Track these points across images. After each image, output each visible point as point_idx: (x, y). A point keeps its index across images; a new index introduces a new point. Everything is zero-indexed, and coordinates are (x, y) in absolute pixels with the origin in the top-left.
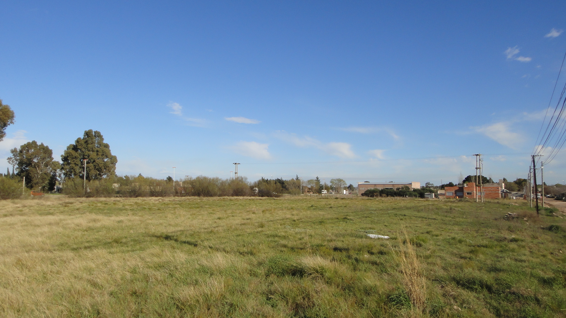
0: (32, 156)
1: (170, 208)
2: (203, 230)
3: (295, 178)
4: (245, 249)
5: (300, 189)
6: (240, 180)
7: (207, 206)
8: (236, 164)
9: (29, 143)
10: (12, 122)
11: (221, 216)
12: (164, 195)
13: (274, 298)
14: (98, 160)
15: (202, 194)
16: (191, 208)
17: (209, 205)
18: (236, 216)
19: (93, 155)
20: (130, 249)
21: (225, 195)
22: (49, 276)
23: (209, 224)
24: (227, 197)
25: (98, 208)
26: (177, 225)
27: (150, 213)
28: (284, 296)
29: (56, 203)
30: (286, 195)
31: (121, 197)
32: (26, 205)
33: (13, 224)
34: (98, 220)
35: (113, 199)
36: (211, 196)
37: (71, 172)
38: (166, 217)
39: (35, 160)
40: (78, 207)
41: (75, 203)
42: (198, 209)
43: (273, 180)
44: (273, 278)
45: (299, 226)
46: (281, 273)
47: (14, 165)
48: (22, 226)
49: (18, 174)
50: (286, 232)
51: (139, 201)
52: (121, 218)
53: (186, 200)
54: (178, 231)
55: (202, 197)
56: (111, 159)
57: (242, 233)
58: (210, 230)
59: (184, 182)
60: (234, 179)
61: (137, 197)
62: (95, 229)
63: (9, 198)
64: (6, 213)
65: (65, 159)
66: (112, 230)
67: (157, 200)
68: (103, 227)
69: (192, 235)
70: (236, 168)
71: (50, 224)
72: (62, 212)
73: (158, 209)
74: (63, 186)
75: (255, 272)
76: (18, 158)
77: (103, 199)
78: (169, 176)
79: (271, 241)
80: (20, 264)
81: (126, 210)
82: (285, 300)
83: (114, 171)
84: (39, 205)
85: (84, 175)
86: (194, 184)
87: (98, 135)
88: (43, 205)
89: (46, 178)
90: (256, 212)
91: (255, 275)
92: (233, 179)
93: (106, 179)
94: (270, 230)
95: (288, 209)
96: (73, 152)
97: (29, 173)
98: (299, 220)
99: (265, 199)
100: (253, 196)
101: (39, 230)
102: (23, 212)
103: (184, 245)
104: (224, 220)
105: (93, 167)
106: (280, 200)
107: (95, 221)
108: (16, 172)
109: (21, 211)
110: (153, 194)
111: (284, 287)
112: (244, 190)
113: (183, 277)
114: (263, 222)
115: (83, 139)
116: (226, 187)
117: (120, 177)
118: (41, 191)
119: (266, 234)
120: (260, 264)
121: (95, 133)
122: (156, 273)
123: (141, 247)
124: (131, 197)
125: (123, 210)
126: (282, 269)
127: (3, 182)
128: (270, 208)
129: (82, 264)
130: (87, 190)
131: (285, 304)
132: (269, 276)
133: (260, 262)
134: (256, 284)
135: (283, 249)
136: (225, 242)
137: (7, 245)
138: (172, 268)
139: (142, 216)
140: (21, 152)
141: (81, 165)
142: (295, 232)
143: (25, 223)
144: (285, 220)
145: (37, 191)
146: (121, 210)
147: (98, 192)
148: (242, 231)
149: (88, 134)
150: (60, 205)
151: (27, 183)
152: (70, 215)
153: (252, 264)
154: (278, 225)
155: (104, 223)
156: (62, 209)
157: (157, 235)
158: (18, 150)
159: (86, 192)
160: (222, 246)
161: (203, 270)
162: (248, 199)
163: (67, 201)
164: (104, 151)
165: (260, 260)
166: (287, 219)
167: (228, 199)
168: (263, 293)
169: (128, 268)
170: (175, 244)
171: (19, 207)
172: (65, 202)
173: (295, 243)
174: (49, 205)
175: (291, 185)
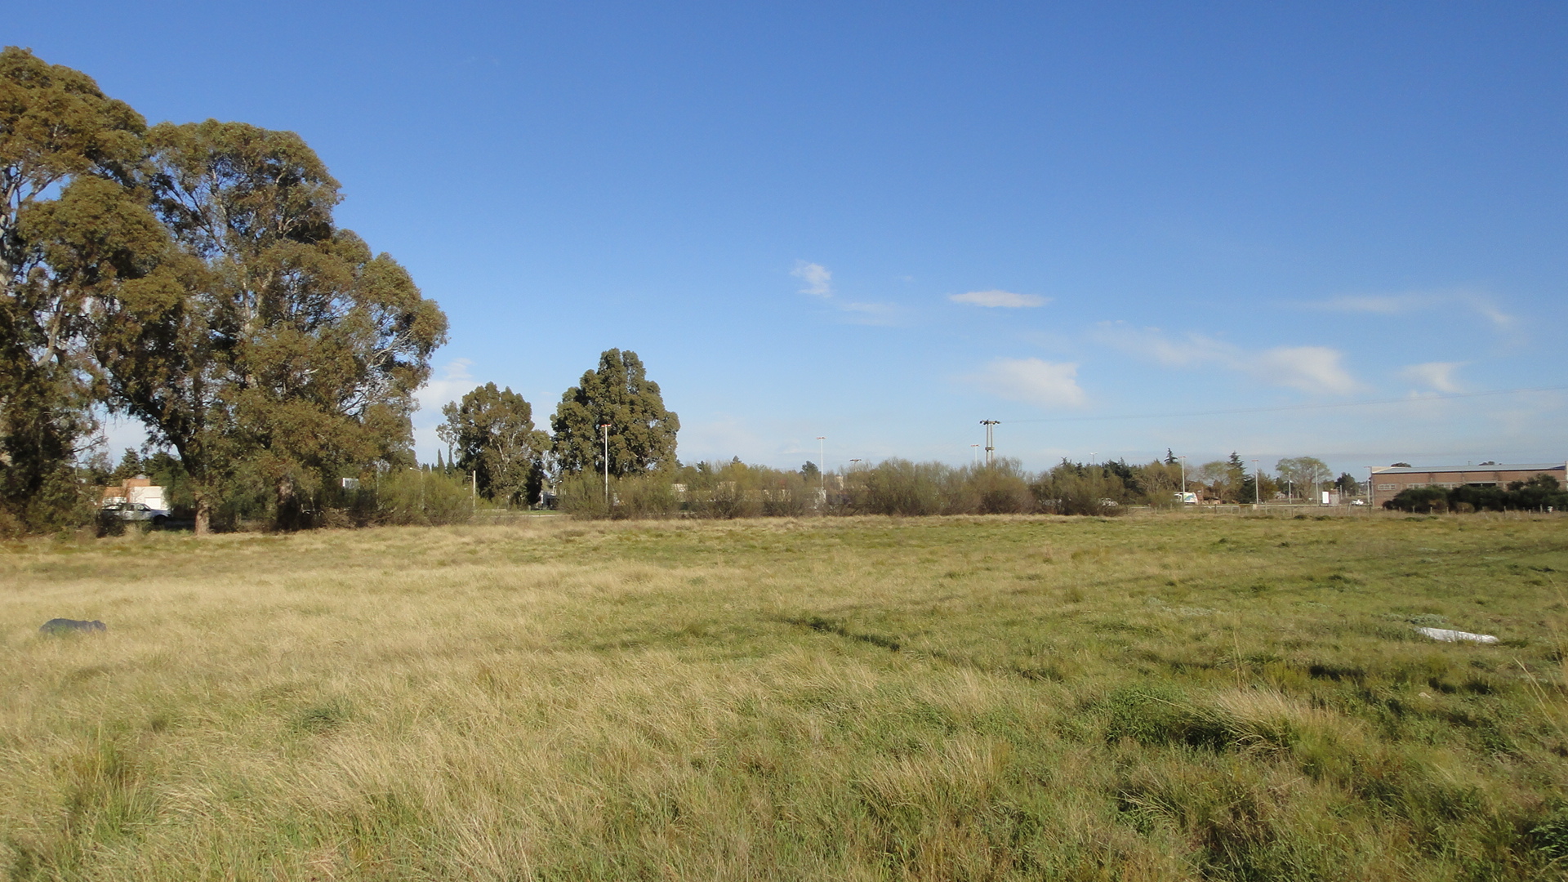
0: (490, 422)
1: (816, 546)
2: (909, 607)
3: (1163, 459)
4: (1034, 663)
6: (1001, 470)
7: (913, 542)
8: (987, 423)
9: (479, 389)
10: (443, 341)
11: (955, 568)
12: (799, 512)
13: (1142, 806)
14: (634, 425)
15: (898, 510)
16: (870, 546)
17: (919, 538)
18: (998, 569)
19: (622, 412)
20: (728, 651)
21: (959, 512)
22: (549, 712)
23: (926, 591)
24: (967, 516)
25: (640, 546)
26: (838, 592)
27: (768, 560)
28: (1172, 803)
29: (546, 532)
30: (1137, 510)
31: (692, 517)
32: (483, 538)
33: (461, 584)
34: (646, 575)
35: (674, 522)
36: (923, 513)
37: (575, 457)
38: (809, 571)
39: (495, 431)
40: (595, 543)
41: (589, 532)
42: (889, 550)
44: (1128, 747)
45: (1188, 599)
46: (1152, 735)
47: (452, 444)
48: (479, 589)
49: (460, 464)
50: (1150, 616)
51: (738, 529)
52: (699, 572)
53: (856, 525)
54: (844, 608)
55: (897, 518)
56: (665, 421)
57: (1019, 615)
58: (929, 607)
59: (850, 477)
60: (984, 465)
61: (731, 517)
62: (642, 598)
64: (443, 558)
65: (560, 425)
66: (681, 603)
67: (782, 526)
68: (658, 595)
69: (881, 620)
70: (989, 435)
71: (539, 585)
72: (561, 556)
73: (787, 550)
74: (558, 492)
75: (1074, 728)
76: (459, 426)
77: (651, 523)
78: (808, 462)
79: (1109, 642)
80: (487, 679)
81: (710, 550)
82: (1176, 814)
83: (671, 453)
84: (509, 538)
85: (604, 463)
86: (875, 481)
87: (632, 361)
88: (520, 539)
89: (521, 472)
90: (1054, 558)
91: (1074, 736)
92: (980, 464)
93: (654, 474)
94: (1101, 610)
95: (1149, 550)
96: (577, 407)
97: (484, 462)
98: (1187, 581)
99: (1077, 522)
100: (1040, 512)
101: (516, 600)
102: (480, 554)
103: (864, 644)
104: (965, 581)
105: (623, 444)
106: (1122, 523)
107: (638, 577)
108: (455, 461)
109: (473, 552)
110: (770, 510)
111: (1171, 776)
112: (1015, 496)
113: (874, 732)
114: (1079, 588)
115: (598, 373)
116: (962, 489)
117: (688, 467)
118: (511, 503)
119: (1090, 620)
120: (1085, 706)
121: (624, 356)
122: (803, 717)
123: (755, 648)
124: (717, 517)
125: (702, 551)
126: (1156, 724)
127: (430, 482)
128: (1094, 547)
129: (621, 686)
130: (613, 502)
131: (1177, 824)
132: (1118, 742)
133: (1084, 700)
134: (1080, 762)
135: (1146, 665)
136: (973, 639)
137: (453, 632)
138: (843, 707)
139: (748, 567)
140: (465, 410)
141: (597, 439)
142: (1179, 617)
143: (485, 583)
144: (1143, 582)
145: (504, 506)
146: (695, 552)
147: (639, 507)
148: (1018, 612)
149: (608, 359)
150: (555, 540)
151: (481, 486)
152: (580, 563)
153: (1061, 705)
154: (1122, 596)
155: (660, 584)
156: (560, 548)
157: (792, 617)
158: (458, 408)
159: (611, 506)
160: (969, 652)
161: (928, 716)
162: (1025, 521)
163: (570, 528)
164: (646, 400)
165: (1083, 696)
166: (1149, 578)
167: (970, 523)
168: (1107, 790)
169: (732, 701)
170: (840, 642)
171: (468, 544)
172: (565, 532)
173: (1182, 649)
174: (532, 540)
175: (1153, 481)
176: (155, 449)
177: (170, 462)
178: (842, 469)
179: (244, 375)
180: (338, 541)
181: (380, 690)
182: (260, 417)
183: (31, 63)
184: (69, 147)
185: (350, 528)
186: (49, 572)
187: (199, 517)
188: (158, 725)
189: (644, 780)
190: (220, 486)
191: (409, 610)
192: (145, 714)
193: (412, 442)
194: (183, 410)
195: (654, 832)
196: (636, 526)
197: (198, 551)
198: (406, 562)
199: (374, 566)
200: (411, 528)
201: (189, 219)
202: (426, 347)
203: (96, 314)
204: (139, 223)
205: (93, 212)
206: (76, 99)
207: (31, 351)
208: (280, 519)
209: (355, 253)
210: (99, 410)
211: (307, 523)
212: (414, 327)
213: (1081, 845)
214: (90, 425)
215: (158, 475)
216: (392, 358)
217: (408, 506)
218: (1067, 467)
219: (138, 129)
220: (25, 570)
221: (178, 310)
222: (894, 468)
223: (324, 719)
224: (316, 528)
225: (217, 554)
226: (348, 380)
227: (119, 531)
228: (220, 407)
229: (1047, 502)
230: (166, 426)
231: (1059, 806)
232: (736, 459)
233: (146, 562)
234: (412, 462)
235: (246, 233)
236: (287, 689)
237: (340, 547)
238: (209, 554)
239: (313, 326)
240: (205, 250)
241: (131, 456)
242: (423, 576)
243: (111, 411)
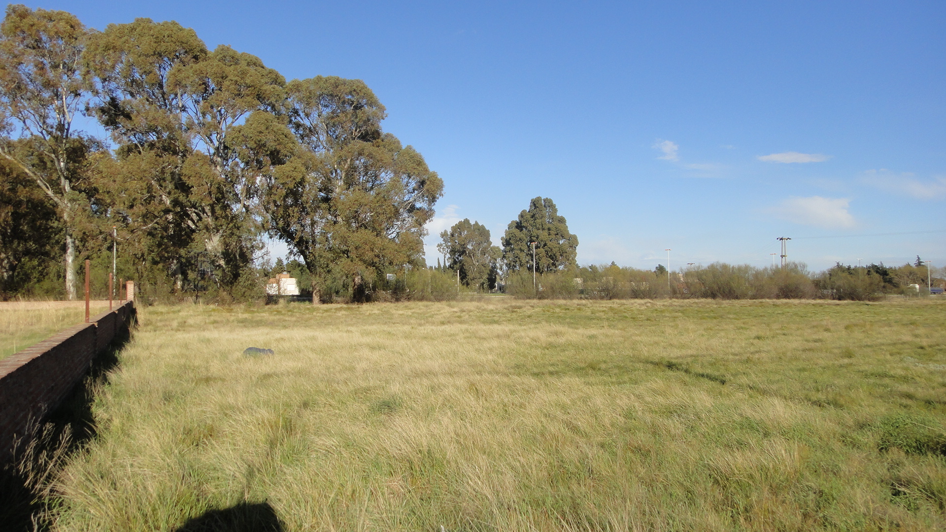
0: (467, 241)
1: (666, 317)
2: (731, 357)
3: (913, 263)
4: (821, 396)
5: (927, 284)
6: (792, 270)
7: (731, 316)
8: (782, 239)
9: (460, 222)
10: (441, 195)
11: (761, 333)
12: (655, 296)
13: (909, 494)
14: (550, 243)
15: (720, 295)
16: (701, 318)
17: (735, 314)
18: (791, 334)
19: (543, 235)
20: (614, 380)
21: (762, 298)
22: (510, 410)
23: (742, 347)
24: (768, 300)
25: (556, 315)
26: (682, 346)
27: (635, 325)
28: (933, 493)
29: (500, 306)
30: (893, 298)
31: (587, 298)
32: (465, 309)
33: (454, 335)
34: (561, 333)
35: (576, 301)
36: (737, 298)
37: (516, 262)
38: (663, 333)
39: (470, 247)
40: (529, 313)
41: (525, 307)
42: (715, 321)
43: (862, 267)
44: (895, 454)
45: (935, 358)
46: (914, 447)
47: (445, 254)
48: (465, 338)
49: (450, 266)
50: (906, 369)
51: (615, 306)
52: (593, 331)
53: (692, 305)
54: (687, 356)
55: (719, 300)
56: (569, 240)
57: (808, 365)
58: (745, 357)
59: (687, 274)
60: (780, 266)
61: (610, 299)
62: (559, 346)
63: (442, 300)
64: (443, 320)
65: (507, 243)
66: (583, 350)
67: (643, 305)
68: (569, 345)
69: (712, 364)
70: (783, 247)
71: (498, 336)
72: (509, 320)
73: (648, 320)
74: (506, 283)
75: (854, 439)
76: (449, 244)
77: (561, 302)
78: (659, 265)
79: (875, 385)
80: (474, 388)
81: (599, 319)
82: (936, 501)
83: (573, 259)
84: (479, 309)
85: (533, 265)
86: (704, 277)
87: (549, 204)
88: (484, 310)
89: (485, 271)
90: (832, 328)
91: (854, 445)
92: (777, 266)
93: (562, 272)
94: (868, 363)
95: (903, 325)
96: (517, 232)
97: (463, 265)
98: (934, 346)
99: (847, 305)
100: (820, 298)
101: (486, 345)
102: (463, 319)
103: (702, 379)
104: (768, 342)
105: (544, 253)
106: (883, 306)
107: (556, 334)
108: (448, 264)
109: (459, 317)
110: (636, 294)
111: (931, 475)
112: (802, 287)
113: (713, 434)
114: (851, 348)
115: (529, 212)
116: (764, 282)
117: (583, 268)
118: (480, 289)
119: (861, 369)
120: (861, 426)
121: (544, 201)
122: (666, 422)
123: (630, 379)
124: (602, 298)
125: (594, 319)
126: (917, 440)
127: (434, 277)
128: (861, 321)
129: (551, 397)
130: (538, 289)
131: (937, 507)
132: (887, 451)
133: (861, 422)
134: (860, 463)
135: (905, 401)
136: (777, 379)
137: (453, 362)
138: (692, 416)
139: (623, 329)
140: (452, 235)
141: (529, 251)
142: (929, 371)
143: (468, 335)
144: (900, 346)
145: (475, 290)
146: (590, 320)
147: (554, 291)
148: (807, 363)
149: (535, 204)
150: (505, 311)
151: (462, 279)
152: (520, 325)
153: (844, 425)
154: (884, 355)
155: (570, 338)
156: (509, 315)
157: (654, 361)
158: (449, 233)
159: (537, 291)
160: (774, 387)
161: (749, 425)
162: (809, 303)
163: (514, 304)
164: (558, 228)
165: (860, 418)
166: (904, 343)
167: (770, 304)
168: (882, 481)
169: (619, 409)
170: (687, 378)
171: (456, 312)
172: (511, 306)
173: (933, 392)
174: (492, 310)
175: (906, 278)
176: (292, 258)
177: (299, 265)
178: (681, 270)
179: (336, 217)
180: (385, 309)
181: (416, 392)
182: (344, 240)
183: (231, 53)
184: (248, 95)
185: (391, 302)
186: (244, 323)
187: (314, 295)
188: (305, 405)
189: (570, 453)
190: (325, 278)
191: (427, 349)
192: (297, 400)
193: (424, 253)
194: (306, 237)
195: (579, 483)
196: (553, 304)
197: (315, 314)
198: (423, 321)
199: (406, 324)
200: (425, 303)
201: (308, 131)
202: (433, 200)
203: (263, 185)
204: (283, 134)
205: (259, 130)
206: (252, 70)
207: (233, 206)
208: (354, 297)
209: (393, 145)
210: (265, 236)
211: (369, 299)
212: (426, 187)
213: (865, 515)
214: (261, 245)
215: (293, 272)
216: (414, 205)
217: (422, 291)
218: (840, 268)
219: (282, 84)
220: (233, 321)
221: (302, 183)
222: (717, 269)
223: (388, 407)
224: (374, 301)
225: (324, 315)
226: (390, 218)
227: (276, 302)
228: (324, 234)
229: (825, 292)
230: (298, 245)
231: (848, 488)
232: (613, 263)
233: (290, 319)
234: (424, 265)
235: (336, 138)
236: (367, 390)
237: (387, 312)
238: (321, 315)
239: (372, 188)
240: (315, 148)
241: (280, 261)
242: (432, 330)
243: (271, 238)
